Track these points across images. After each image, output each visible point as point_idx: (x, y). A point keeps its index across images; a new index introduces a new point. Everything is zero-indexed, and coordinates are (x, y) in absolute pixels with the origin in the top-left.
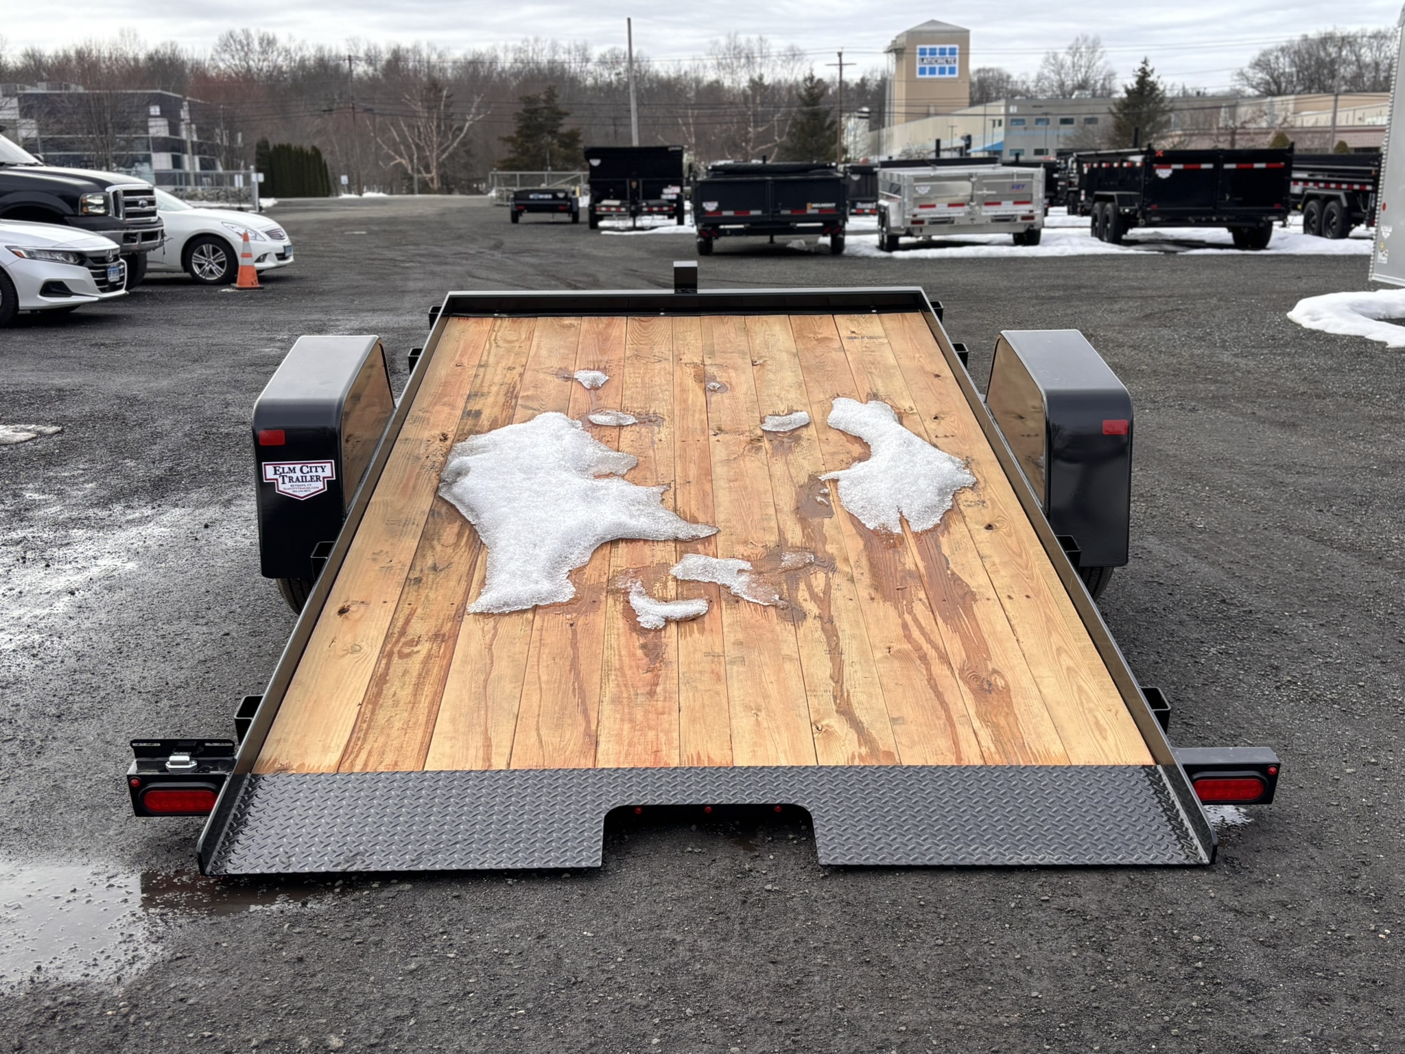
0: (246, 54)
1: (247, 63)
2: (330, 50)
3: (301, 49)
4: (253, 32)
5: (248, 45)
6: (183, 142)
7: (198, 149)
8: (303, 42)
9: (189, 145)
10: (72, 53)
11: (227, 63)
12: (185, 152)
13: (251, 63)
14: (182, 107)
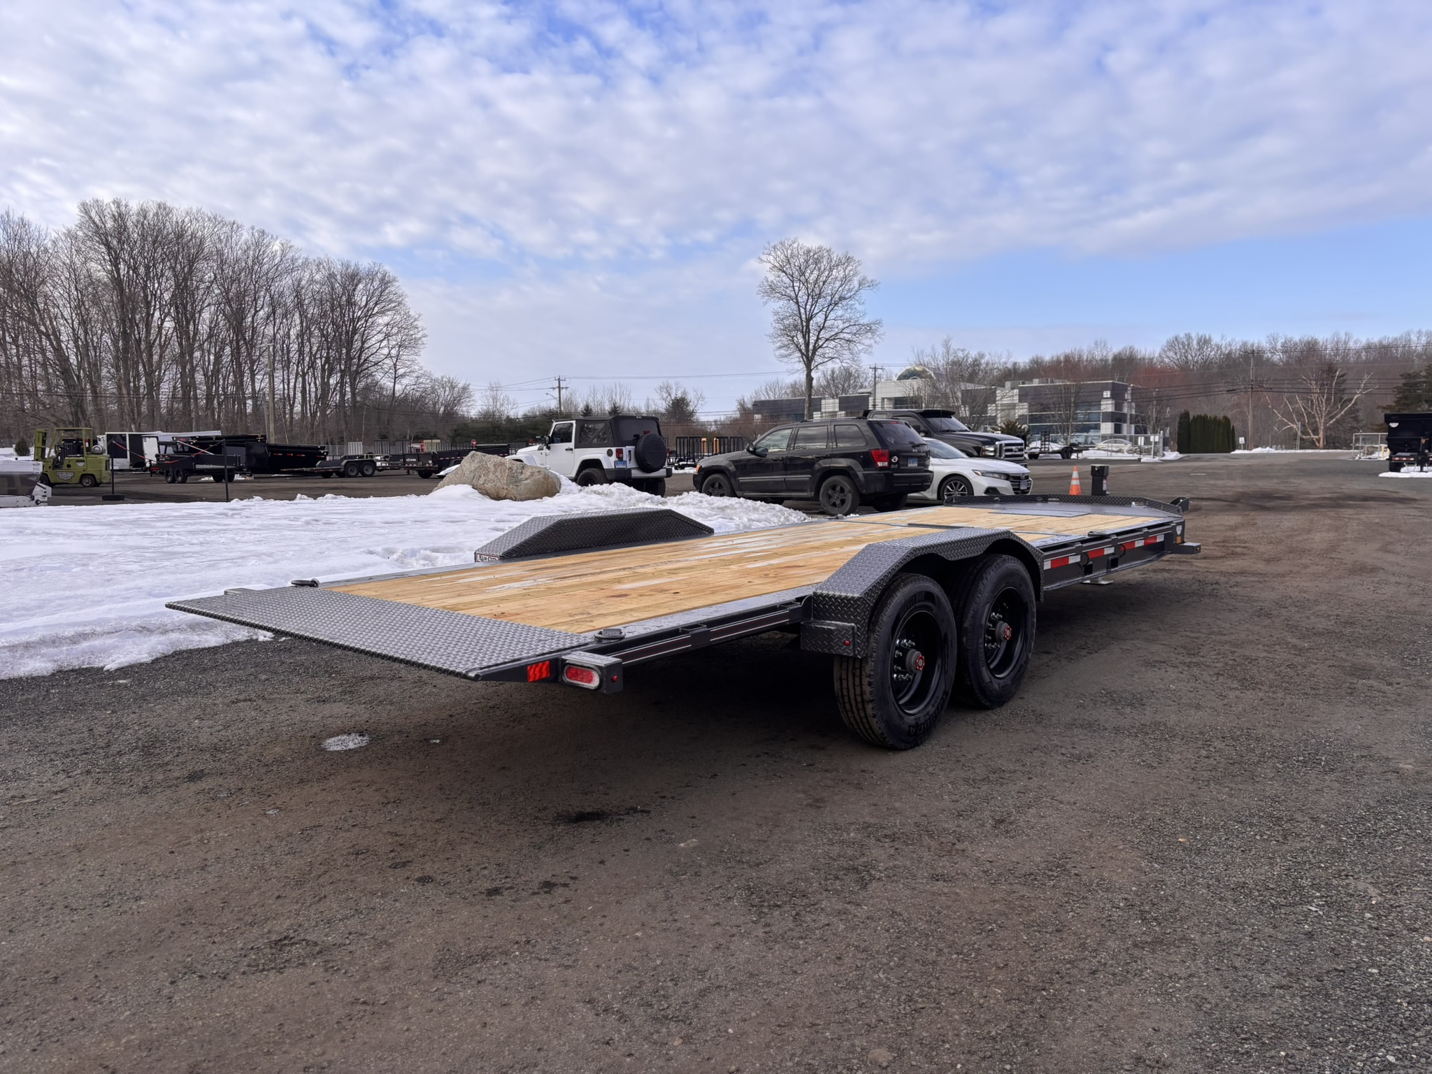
0: (1187, 351)
1: (1186, 358)
2: (1253, 345)
3: (1230, 345)
4: (1193, 335)
5: (1189, 345)
6: (1125, 415)
7: (1134, 420)
8: (1233, 340)
9: (1129, 417)
10: (1062, 358)
11: (1171, 358)
12: (1125, 422)
13: (1190, 357)
14: (1127, 390)
